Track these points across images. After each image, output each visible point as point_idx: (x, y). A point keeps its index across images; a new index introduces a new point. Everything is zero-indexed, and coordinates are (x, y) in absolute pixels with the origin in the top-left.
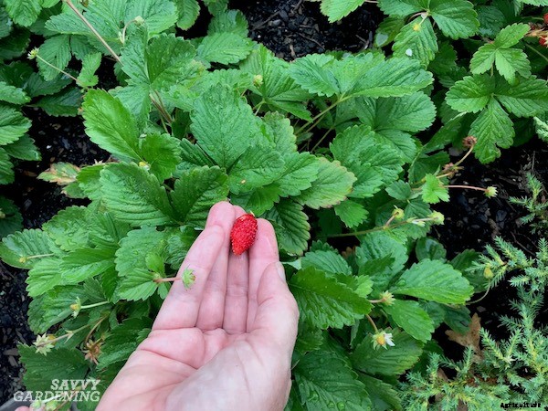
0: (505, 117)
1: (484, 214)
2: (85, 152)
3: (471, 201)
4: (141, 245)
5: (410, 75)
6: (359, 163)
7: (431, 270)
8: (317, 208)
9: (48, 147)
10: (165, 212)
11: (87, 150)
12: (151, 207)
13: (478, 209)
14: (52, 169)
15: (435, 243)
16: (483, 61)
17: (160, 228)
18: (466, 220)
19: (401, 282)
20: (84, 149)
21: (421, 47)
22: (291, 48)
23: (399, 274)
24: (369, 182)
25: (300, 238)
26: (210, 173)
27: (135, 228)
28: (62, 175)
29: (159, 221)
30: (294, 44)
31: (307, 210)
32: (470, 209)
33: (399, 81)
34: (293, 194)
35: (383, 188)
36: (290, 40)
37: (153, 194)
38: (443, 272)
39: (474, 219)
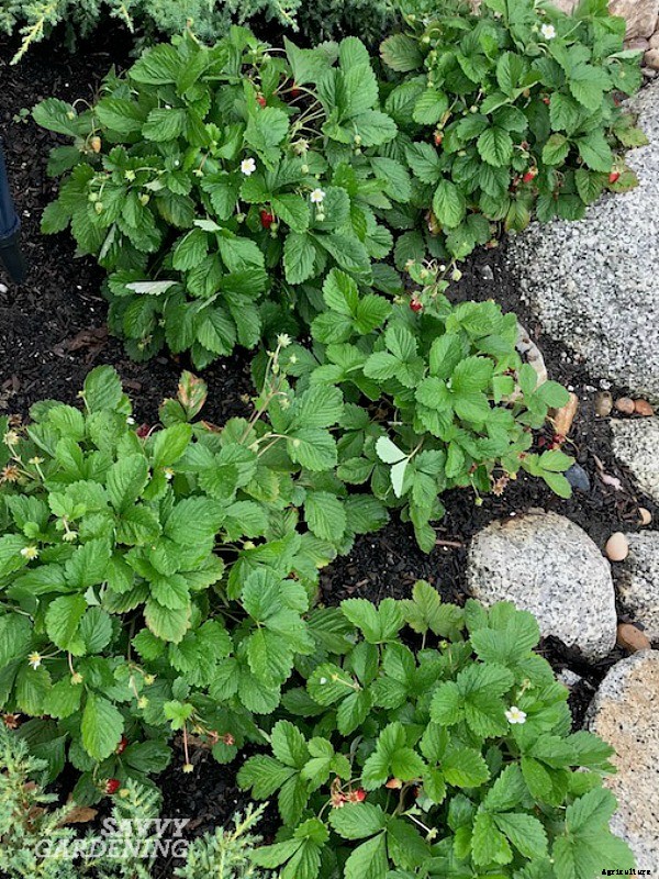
0: (277, 785)
1: (208, 812)
2: (223, 402)
3: (221, 797)
4: (92, 495)
5: (277, 671)
6: (199, 649)
7: (113, 723)
8: (144, 614)
9: (224, 366)
10: (123, 504)
11: (225, 405)
12: (123, 493)
13: (213, 805)
14: (197, 380)
15: (168, 763)
16: (320, 749)
17: (109, 503)
18: (199, 793)
19: (99, 700)
20: (226, 401)
21: (328, 689)
22: (365, 581)
23: (106, 697)
24: (185, 661)
25: (118, 607)
26: (155, 524)
27: (104, 486)
28: (191, 391)
29: (115, 502)
30: (369, 584)
31: (141, 607)
32: (212, 798)
33: (272, 665)
34: (153, 593)
35: (180, 673)
36: (374, 579)
37: (132, 493)
38: (113, 733)
39: (202, 803)
